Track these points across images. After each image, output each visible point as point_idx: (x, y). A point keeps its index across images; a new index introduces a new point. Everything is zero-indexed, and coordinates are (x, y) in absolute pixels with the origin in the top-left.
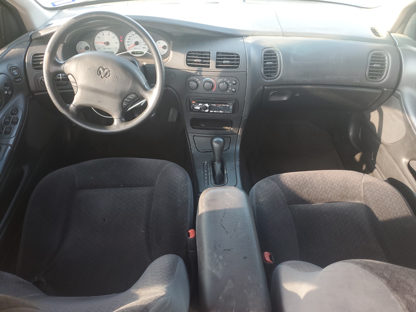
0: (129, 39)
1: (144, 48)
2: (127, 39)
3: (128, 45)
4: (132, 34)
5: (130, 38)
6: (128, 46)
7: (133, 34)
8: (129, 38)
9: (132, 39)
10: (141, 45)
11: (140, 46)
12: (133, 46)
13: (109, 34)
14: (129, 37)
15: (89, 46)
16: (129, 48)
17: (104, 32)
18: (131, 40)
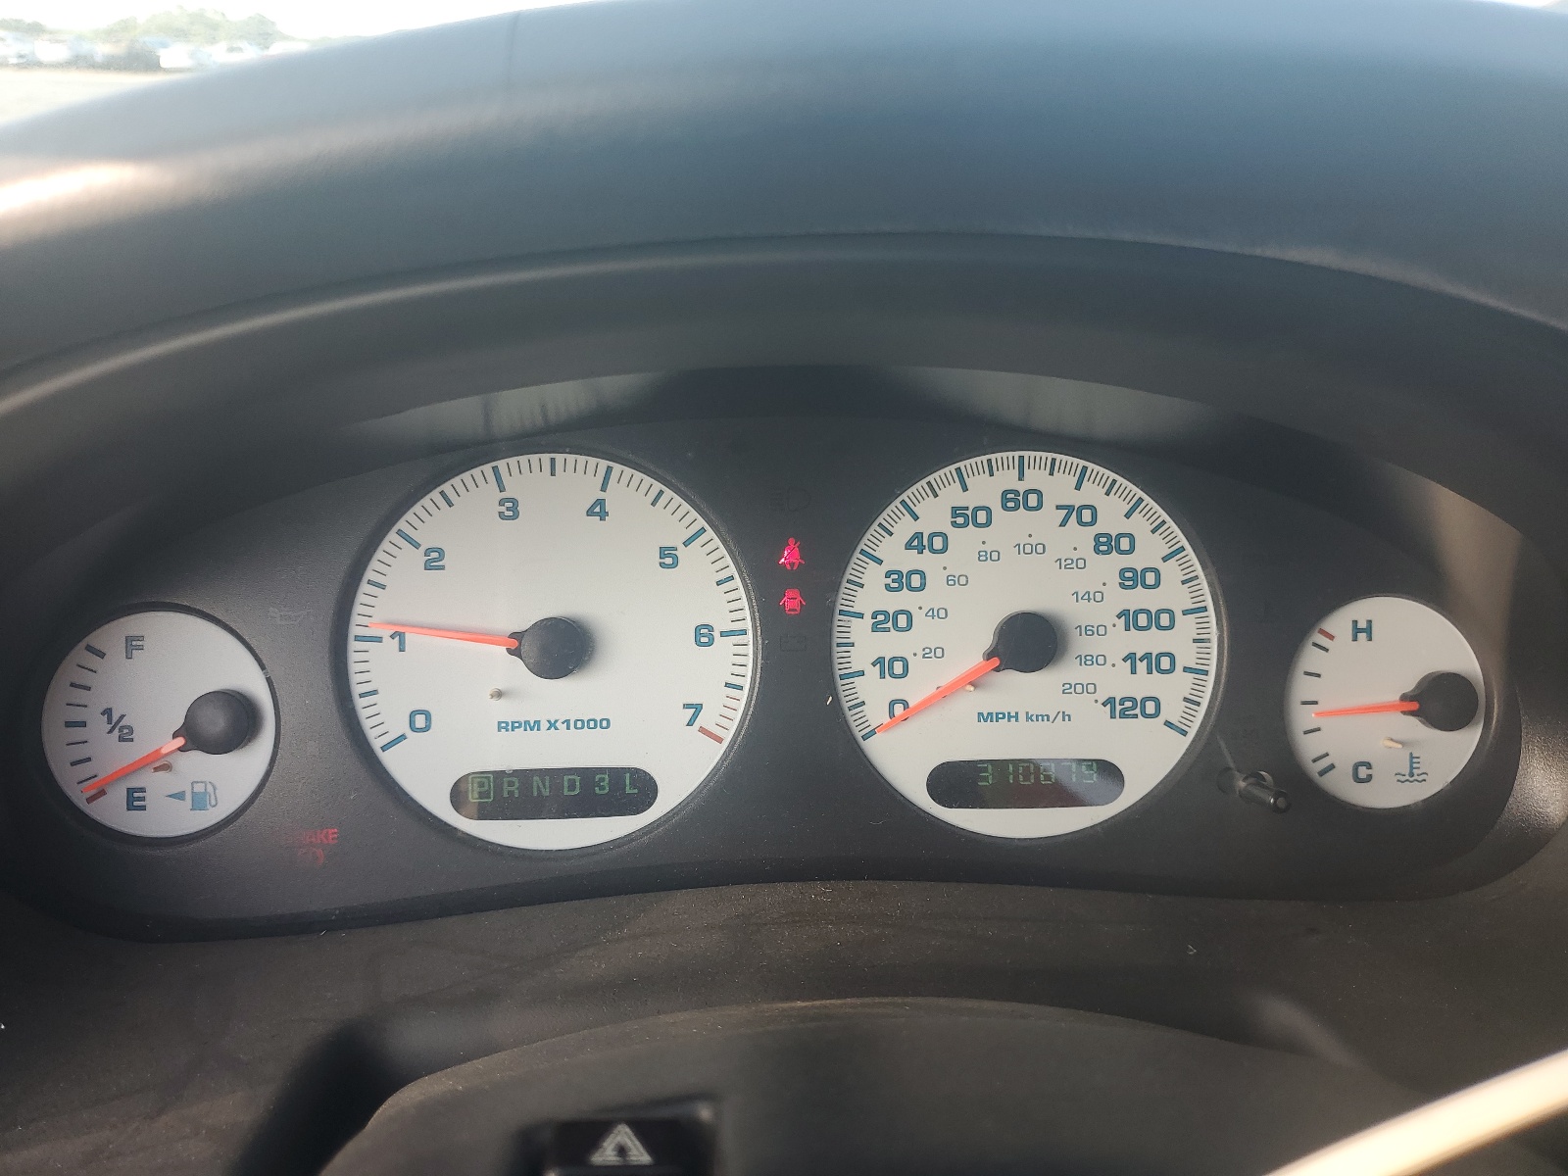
0: (899, 581)
1: (1124, 708)
2: (873, 577)
3: (885, 666)
4: (956, 511)
5: (925, 561)
6: (894, 688)
7: (970, 500)
8: (909, 561)
9: (952, 580)
10: (1087, 660)
11: (1068, 689)
12: (974, 681)
13: (598, 510)
14: (916, 543)
15: (251, 681)
16: (901, 711)
17: (524, 474)
18: (936, 593)
